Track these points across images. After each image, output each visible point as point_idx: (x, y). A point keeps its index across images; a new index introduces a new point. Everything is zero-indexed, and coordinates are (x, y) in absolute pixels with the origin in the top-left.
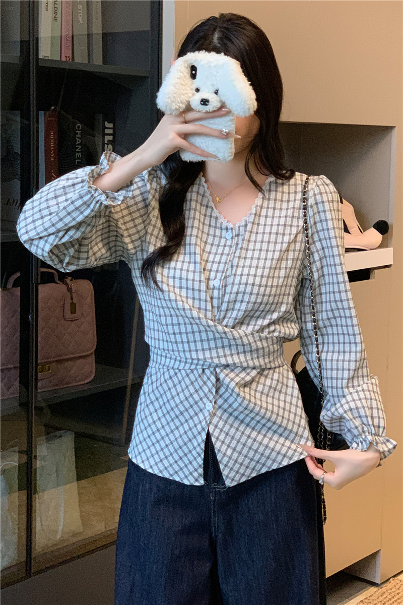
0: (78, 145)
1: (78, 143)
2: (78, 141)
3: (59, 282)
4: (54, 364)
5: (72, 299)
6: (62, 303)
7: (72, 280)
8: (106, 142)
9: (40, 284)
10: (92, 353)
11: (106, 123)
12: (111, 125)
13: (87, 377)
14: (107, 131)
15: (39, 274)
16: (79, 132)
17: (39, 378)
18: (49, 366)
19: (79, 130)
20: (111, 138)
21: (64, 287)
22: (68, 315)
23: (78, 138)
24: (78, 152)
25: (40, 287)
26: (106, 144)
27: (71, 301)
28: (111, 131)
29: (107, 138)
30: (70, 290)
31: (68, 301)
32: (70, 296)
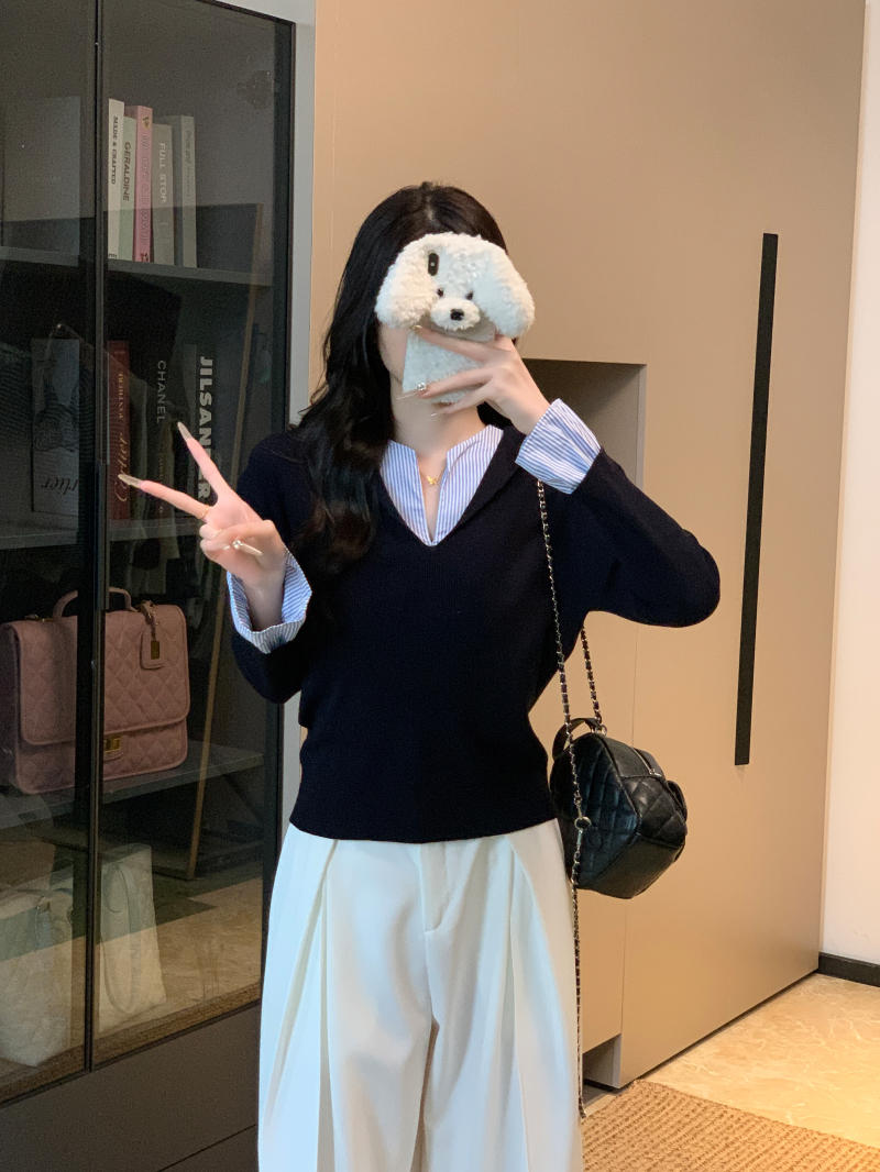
0: (161, 393)
1: (160, 390)
2: (161, 387)
3: (132, 608)
4: (126, 737)
5: (153, 635)
6: (138, 641)
8: (202, 388)
10: (181, 722)
11: (202, 358)
12: (210, 363)
13: (173, 760)
14: (204, 372)
15: (107, 595)
16: (162, 373)
17: (105, 758)
18: (118, 741)
19: (162, 370)
20: (209, 382)
21: (141, 617)
22: (148, 660)
23: (161, 382)
24: (162, 405)
25: (108, 616)
26: (203, 391)
27: (151, 639)
28: (209, 372)
29: (205, 383)
30: (150, 621)
31: (148, 639)
32: (150, 630)
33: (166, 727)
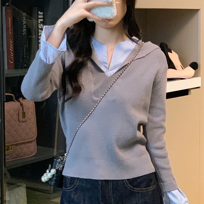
0: (25, 24)
1: (24, 24)
2: (24, 22)
3: (15, 100)
4: (14, 146)
5: (23, 110)
6: (18, 112)
7: (22, 99)
8: (39, 22)
9: (6, 102)
10: (34, 140)
11: (39, 12)
12: (42, 13)
13: (32, 153)
14: (40, 17)
15: (5, 96)
16: (24, 18)
17: (6, 154)
18: (11, 148)
19: (24, 16)
20: (42, 20)
21: (18, 103)
22: (21, 119)
23: (24, 21)
24: (25, 29)
25: (6, 103)
26: (40, 23)
27: (22, 111)
28: (42, 16)
29: (40, 20)
30: (22, 105)
31: (21, 111)
32: (22, 108)
33: (29, 142)
